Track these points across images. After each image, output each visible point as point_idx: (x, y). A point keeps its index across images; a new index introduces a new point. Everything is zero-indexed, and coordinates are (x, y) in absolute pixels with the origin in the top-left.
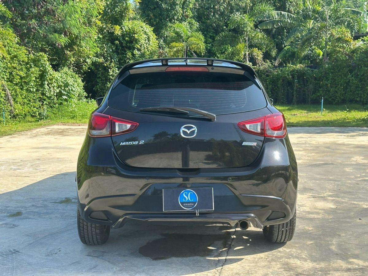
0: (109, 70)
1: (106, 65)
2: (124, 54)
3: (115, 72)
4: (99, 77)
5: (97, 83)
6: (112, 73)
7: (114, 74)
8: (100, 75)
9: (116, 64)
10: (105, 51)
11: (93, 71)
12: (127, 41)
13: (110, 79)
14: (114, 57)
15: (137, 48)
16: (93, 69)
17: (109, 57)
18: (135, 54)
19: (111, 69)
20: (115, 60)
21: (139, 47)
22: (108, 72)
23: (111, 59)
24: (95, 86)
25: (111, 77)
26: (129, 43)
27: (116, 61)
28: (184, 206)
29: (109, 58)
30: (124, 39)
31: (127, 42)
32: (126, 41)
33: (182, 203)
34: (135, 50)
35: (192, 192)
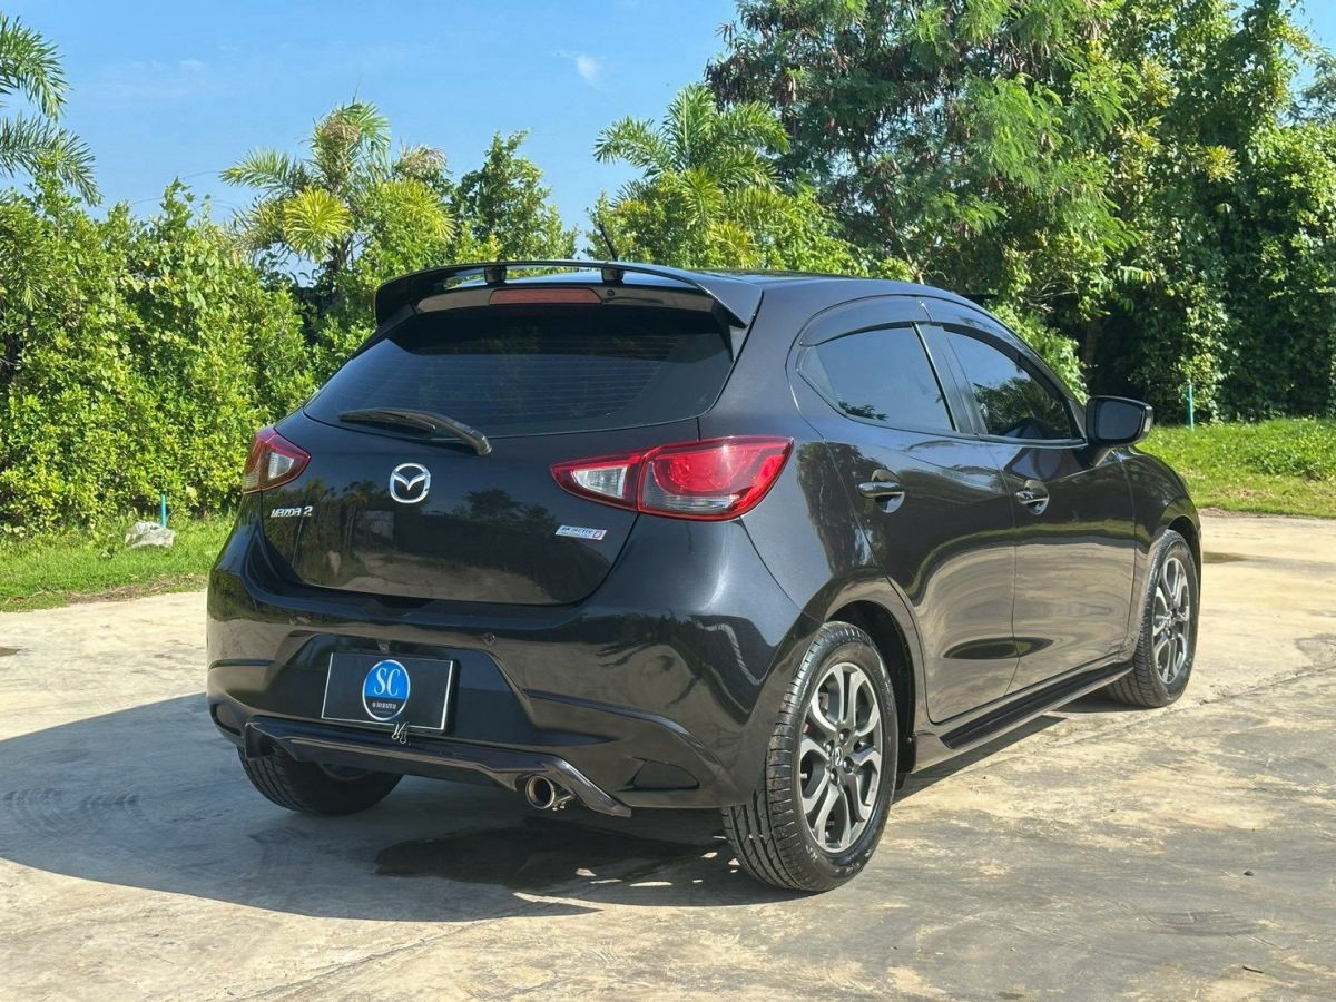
0: (1189, 310)
1: (1172, 293)
2: (1249, 248)
3: (1211, 318)
4: (1153, 339)
5: (1141, 360)
6: (1198, 322)
7: (1209, 324)
8: (1153, 330)
9: (1218, 287)
10: (1173, 242)
11: (1130, 314)
12: (1265, 200)
13: (1191, 341)
14: (1209, 262)
15: (1304, 226)
16: (1127, 308)
17: (1188, 263)
18: (1297, 249)
19: (1192, 306)
20: (1214, 273)
21: (1313, 219)
22: (1185, 318)
23: (1197, 271)
24: (1136, 370)
25: (1195, 336)
26: (1276, 208)
27: (1219, 276)
28: (372, 709)
29: (1189, 267)
30: (1253, 194)
31: (1267, 203)
32: (1261, 201)
33: (370, 700)
34: (1297, 232)
35: (399, 668)
